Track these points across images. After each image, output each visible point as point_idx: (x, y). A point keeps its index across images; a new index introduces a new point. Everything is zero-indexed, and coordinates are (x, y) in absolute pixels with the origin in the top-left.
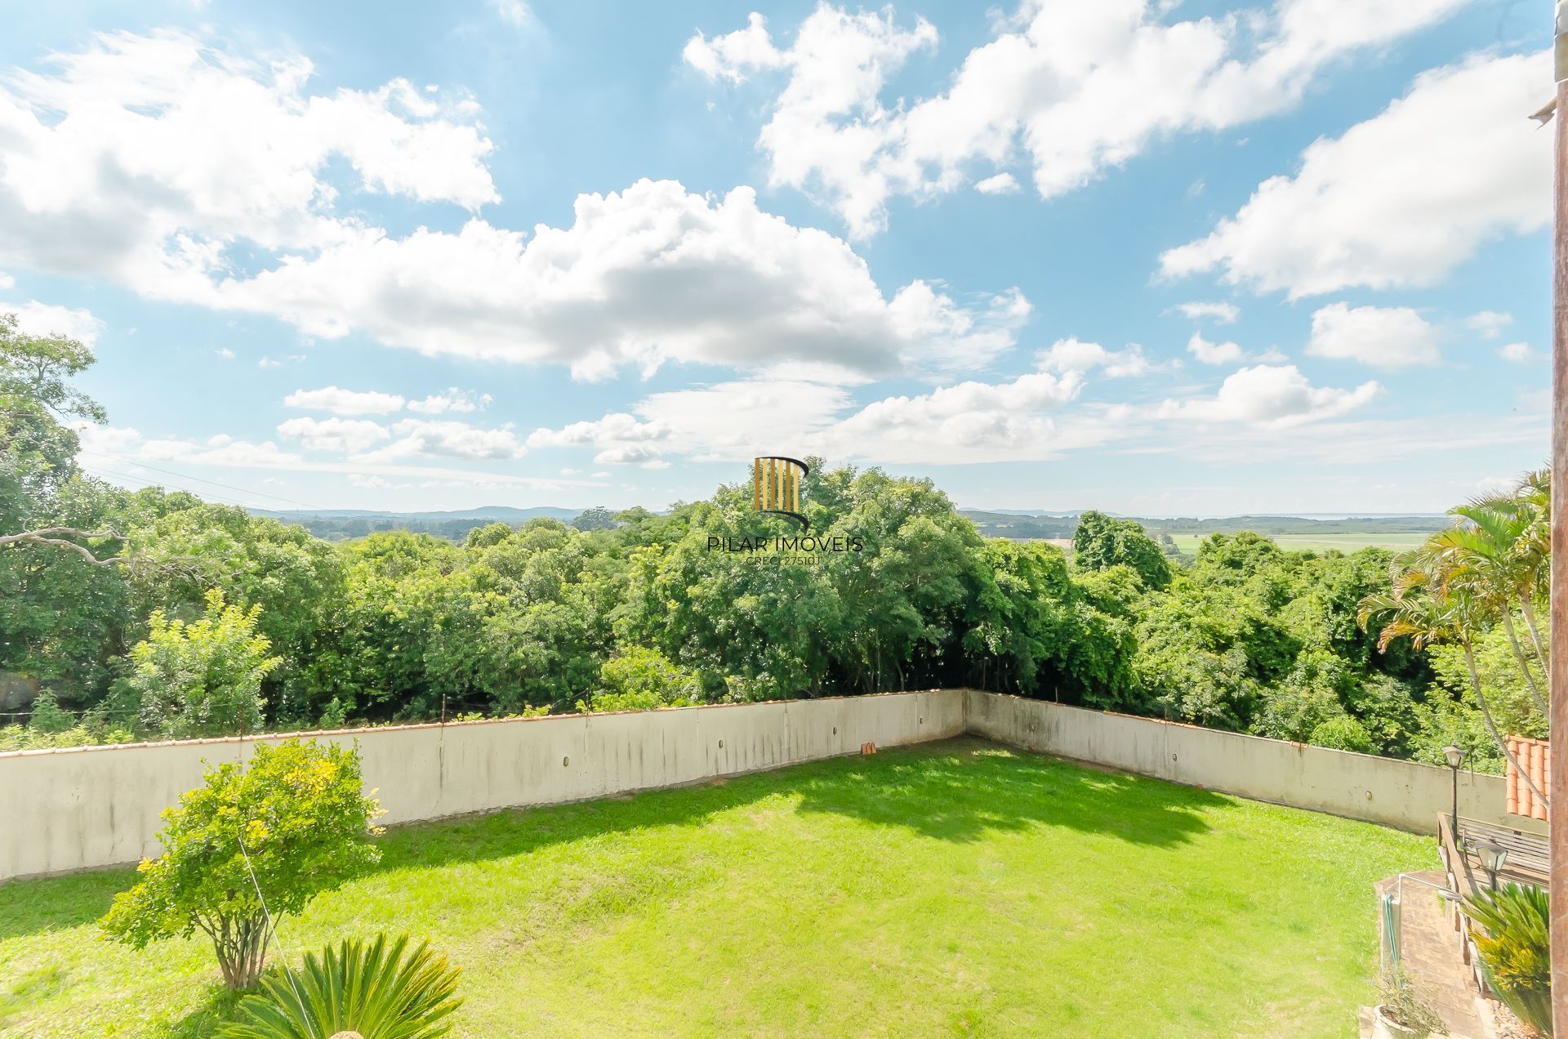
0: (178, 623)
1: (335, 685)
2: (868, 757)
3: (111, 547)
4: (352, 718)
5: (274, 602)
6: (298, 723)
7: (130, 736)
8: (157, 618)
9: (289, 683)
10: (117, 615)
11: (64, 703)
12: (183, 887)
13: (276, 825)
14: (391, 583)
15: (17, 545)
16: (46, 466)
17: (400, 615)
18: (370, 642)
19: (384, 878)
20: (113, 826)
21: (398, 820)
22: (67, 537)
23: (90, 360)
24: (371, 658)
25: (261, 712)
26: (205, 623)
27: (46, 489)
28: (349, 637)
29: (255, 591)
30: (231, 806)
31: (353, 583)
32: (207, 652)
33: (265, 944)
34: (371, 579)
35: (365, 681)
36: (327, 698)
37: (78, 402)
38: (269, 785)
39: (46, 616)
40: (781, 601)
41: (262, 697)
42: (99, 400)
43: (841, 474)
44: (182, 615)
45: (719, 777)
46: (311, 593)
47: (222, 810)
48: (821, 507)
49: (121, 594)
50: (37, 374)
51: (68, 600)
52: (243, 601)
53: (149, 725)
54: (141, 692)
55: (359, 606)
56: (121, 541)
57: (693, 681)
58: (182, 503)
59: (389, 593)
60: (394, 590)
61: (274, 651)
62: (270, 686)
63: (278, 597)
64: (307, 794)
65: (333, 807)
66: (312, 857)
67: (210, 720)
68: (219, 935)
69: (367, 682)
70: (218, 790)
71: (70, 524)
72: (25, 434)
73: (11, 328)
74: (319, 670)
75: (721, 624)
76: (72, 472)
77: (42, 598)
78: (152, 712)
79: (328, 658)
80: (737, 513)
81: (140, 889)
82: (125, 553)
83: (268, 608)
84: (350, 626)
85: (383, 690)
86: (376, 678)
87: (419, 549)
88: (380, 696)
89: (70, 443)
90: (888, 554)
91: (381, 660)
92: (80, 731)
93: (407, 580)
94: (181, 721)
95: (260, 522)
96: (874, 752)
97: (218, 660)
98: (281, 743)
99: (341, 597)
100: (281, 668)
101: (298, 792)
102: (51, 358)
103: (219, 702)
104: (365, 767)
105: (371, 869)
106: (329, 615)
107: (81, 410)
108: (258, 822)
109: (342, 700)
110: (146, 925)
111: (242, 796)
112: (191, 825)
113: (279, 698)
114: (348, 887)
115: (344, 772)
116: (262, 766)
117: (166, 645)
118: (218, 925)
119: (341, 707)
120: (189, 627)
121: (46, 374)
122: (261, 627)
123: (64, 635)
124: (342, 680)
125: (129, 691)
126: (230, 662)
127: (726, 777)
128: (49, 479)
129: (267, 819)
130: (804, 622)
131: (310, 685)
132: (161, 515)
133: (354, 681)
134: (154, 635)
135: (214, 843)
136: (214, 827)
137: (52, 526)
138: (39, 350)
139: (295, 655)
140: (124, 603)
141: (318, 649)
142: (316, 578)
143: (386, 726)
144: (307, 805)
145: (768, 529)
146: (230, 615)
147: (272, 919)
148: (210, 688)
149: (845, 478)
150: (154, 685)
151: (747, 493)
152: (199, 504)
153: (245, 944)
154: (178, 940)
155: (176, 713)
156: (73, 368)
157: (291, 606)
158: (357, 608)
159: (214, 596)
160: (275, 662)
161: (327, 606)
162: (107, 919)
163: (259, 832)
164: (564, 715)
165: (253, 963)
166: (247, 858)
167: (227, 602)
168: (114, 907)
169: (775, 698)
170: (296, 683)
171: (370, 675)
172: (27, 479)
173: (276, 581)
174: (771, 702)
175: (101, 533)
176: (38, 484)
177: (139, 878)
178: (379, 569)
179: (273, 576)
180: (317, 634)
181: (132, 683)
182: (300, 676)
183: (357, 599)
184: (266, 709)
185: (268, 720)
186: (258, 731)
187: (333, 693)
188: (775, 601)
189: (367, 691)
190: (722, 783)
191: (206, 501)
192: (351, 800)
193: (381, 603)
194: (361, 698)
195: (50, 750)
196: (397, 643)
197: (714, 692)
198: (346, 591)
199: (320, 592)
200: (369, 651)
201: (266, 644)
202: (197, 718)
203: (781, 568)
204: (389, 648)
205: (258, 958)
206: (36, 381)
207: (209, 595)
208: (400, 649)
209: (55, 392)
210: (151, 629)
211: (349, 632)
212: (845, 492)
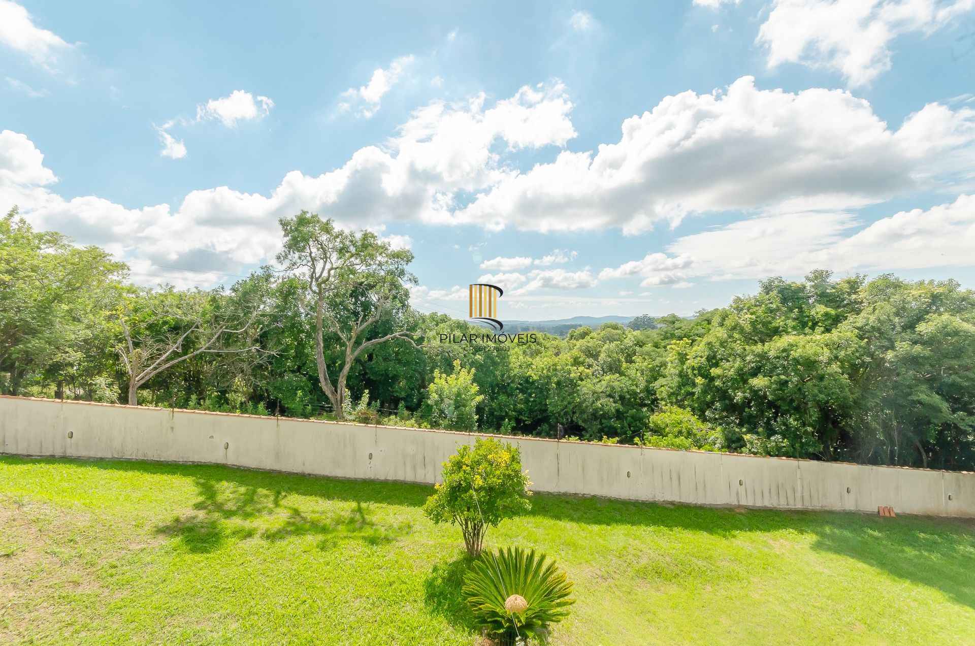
0: (444, 376)
1: (506, 412)
2: (885, 518)
3: (421, 340)
4: (515, 431)
5: (480, 367)
6: (491, 430)
7: (429, 426)
8: (436, 373)
9: (487, 409)
10: (423, 371)
11: (408, 408)
12: (450, 500)
13: (485, 479)
14: (530, 360)
15: (392, 339)
16: (400, 305)
17: (535, 378)
18: (522, 391)
19: (531, 519)
20: (425, 465)
21: (537, 489)
22: (406, 335)
23: (413, 257)
24: (521, 399)
25: (476, 422)
26: (454, 376)
27: (400, 315)
28: (512, 388)
29: (473, 362)
30: (467, 466)
31: (513, 359)
32: (455, 390)
33: (482, 537)
34: (521, 357)
35: (519, 411)
36: (503, 418)
37: (410, 276)
38: (482, 459)
39: (402, 370)
40: (792, 382)
41: (476, 415)
42: (416, 275)
43: (849, 282)
44: (445, 372)
45: (740, 506)
46: (494, 364)
47: (464, 467)
48: (828, 309)
49: (424, 361)
50: (397, 266)
51: (407, 363)
52: (468, 367)
53: (435, 422)
54: (432, 406)
55: (516, 371)
56: (424, 338)
57: (717, 434)
58: (444, 319)
59: (529, 365)
60: (532, 364)
61: (480, 392)
62: (479, 410)
63: (481, 365)
64: (498, 466)
65: (509, 476)
66: (501, 500)
67: (457, 422)
68: (464, 527)
69: (520, 412)
70: (462, 457)
71: (407, 330)
72: (394, 292)
73: (389, 248)
74: (499, 404)
75: (739, 396)
76: (407, 307)
77: (400, 361)
78: (436, 416)
79: (503, 398)
80: (750, 316)
81: (436, 497)
82: (425, 343)
83: (477, 370)
84: (512, 382)
85: (528, 418)
86: (524, 411)
87: (543, 341)
88: (526, 420)
89: (407, 294)
90: (903, 347)
91: (527, 401)
92: (413, 421)
93: (538, 358)
94: (446, 422)
95: (473, 329)
96: (893, 515)
97: (458, 395)
98: (486, 438)
99: (507, 366)
100: (483, 400)
101: (494, 464)
102: (401, 258)
103: (459, 415)
104: (522, 457)
105: (526, 513)
106: (503, 376)
107: (410, 280)
108: (477, 476)
109: (510, 420)
110: (438, 514)
111: (472, 462)
112: (452, 472)
113: (483, 416)
114: (516, 519)
115: (513, 459)
116: (479, 449)
117: (440, 385)
118: (464, 522)
119: (509, 424)
120: (448, 378)
121: (399, 266)
122: (475, 380)
123: (406, 378)
124: (509, 410)
125: (428, 406)
126: (463, 396)
127: (745, 507)
128: (401, 311)
129: (481, 475)
130: (814, 400)
131: (495, 411)
132: (437, 325)
133: (514, 411)
134: (436, 380)
135: (462, 482)
136: (461, 474)
137: (402, 331)
138: (396, 256)
139: (489, 395)
140: (425, 366)
141: (498, 393)
142: (497, 356)
143: (530, 437)
144: (498, 472)
145: (779, 327)
146: (463, 373)
147: (485, 525)
148: (457, 407)
149: (854, 286)
150: (437, 403)
151: (758, 301)
152: (450, 320)
153: (474, 534)
154: (449, 524)
155: (444, 418)
156: (408, 261)
157: (487, 370)
158: (515, 373)
159: (457, 363)
160: (482, 397)
161: (501, 371)
162: (425, 507)
163: (479, 482)
164: (627, 445)
165: (478, 545)
166: (474, 493)
167: (462, 367)
168: (428, 502)
169: (788, 455)
170: (489, 409)
171: (522, 409)
172: (394, 311)
173: (480, 357)
174: (784, 458)
175: (417, 334)
176: (397, 313)
177: (436, 491)
178: (524, 352)
179: (479, 355)
180: (497, 385)
181: (429, 402)
182: (491, 406)
183: (515, 368)
184: (479, 421)
185: (479, 426)
186: (475, 431)
187: (505, 416)
188: (786, 382)
189: (521, 417)
190: (743, 511)
191: (453, 318)
192: (517, 473)
193: (526, 371)
194: (518, 421)
195: (404, 428)
196: (534, 393)
197: (734, 444)
198: (510, 363)
199: (499, 364)
200: (521, 396)
201: (477, 388)
202: (452, 421)
203: (791, 357)
204: (530, 395)
205: (480, 543)
206: (397, 269)
207: (455, 363)
208: (535, 396)
209: (402, 273)
210: (434, 378)
211: (512, 385)
212: (854, 297)
